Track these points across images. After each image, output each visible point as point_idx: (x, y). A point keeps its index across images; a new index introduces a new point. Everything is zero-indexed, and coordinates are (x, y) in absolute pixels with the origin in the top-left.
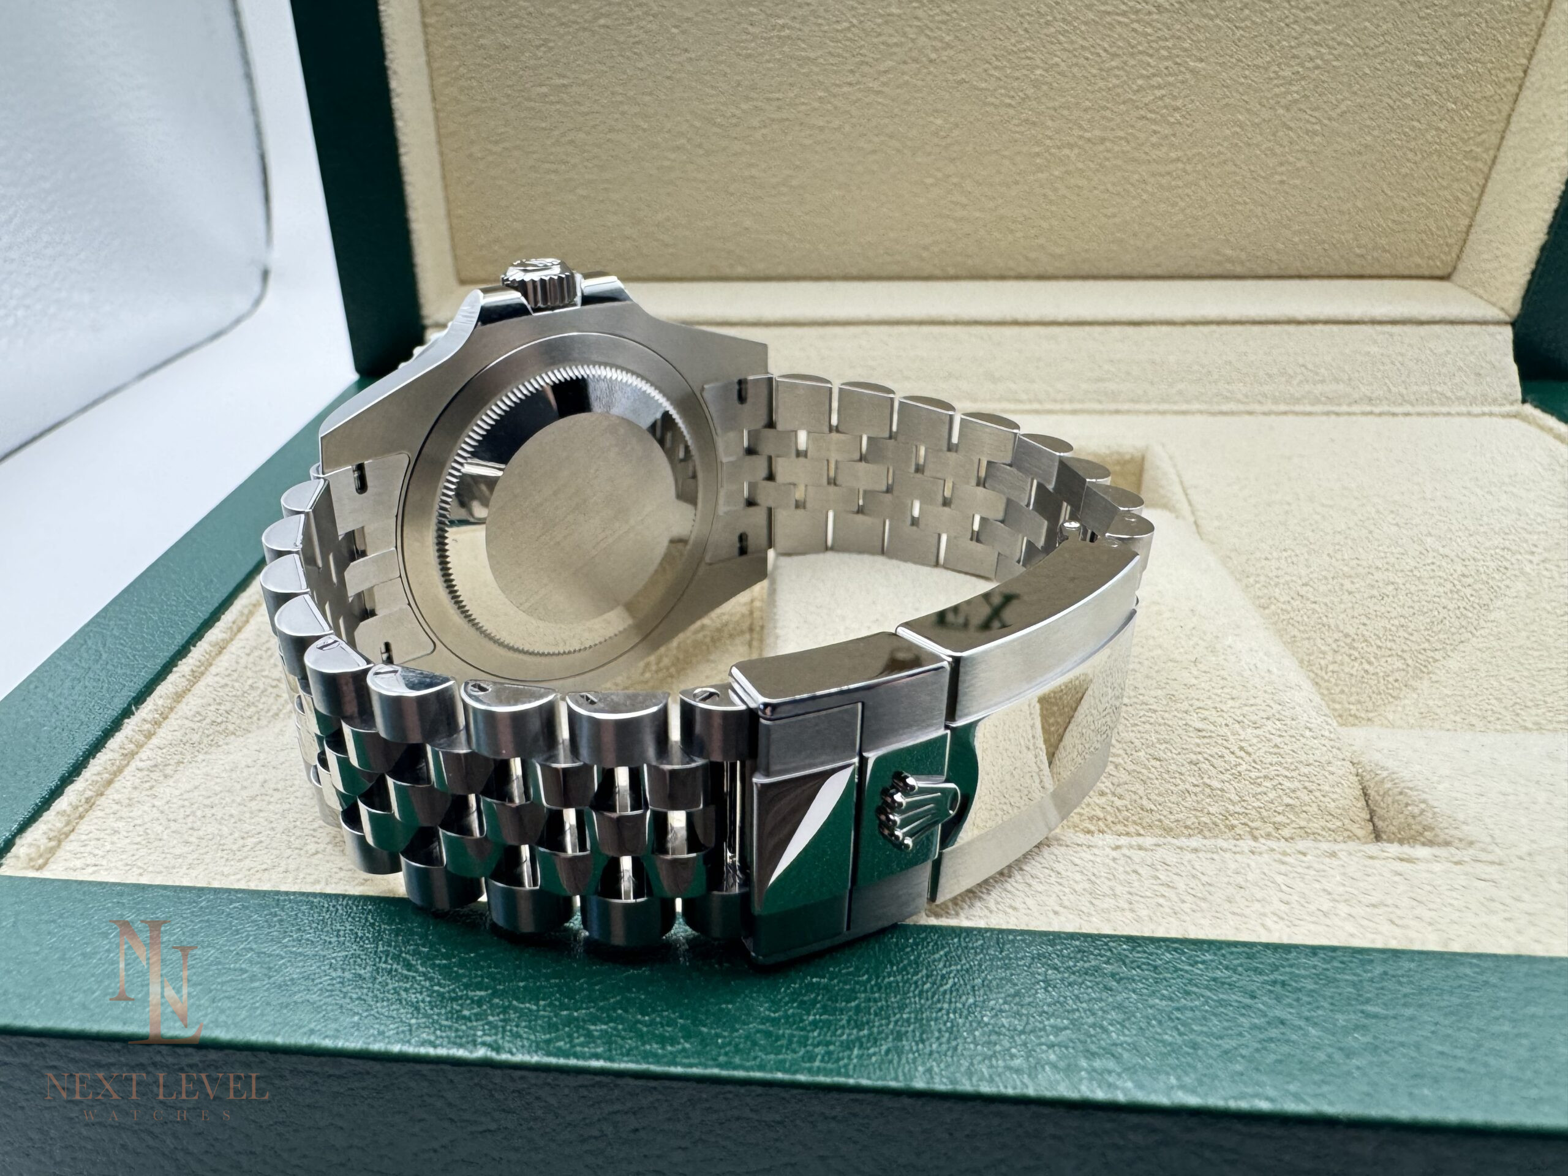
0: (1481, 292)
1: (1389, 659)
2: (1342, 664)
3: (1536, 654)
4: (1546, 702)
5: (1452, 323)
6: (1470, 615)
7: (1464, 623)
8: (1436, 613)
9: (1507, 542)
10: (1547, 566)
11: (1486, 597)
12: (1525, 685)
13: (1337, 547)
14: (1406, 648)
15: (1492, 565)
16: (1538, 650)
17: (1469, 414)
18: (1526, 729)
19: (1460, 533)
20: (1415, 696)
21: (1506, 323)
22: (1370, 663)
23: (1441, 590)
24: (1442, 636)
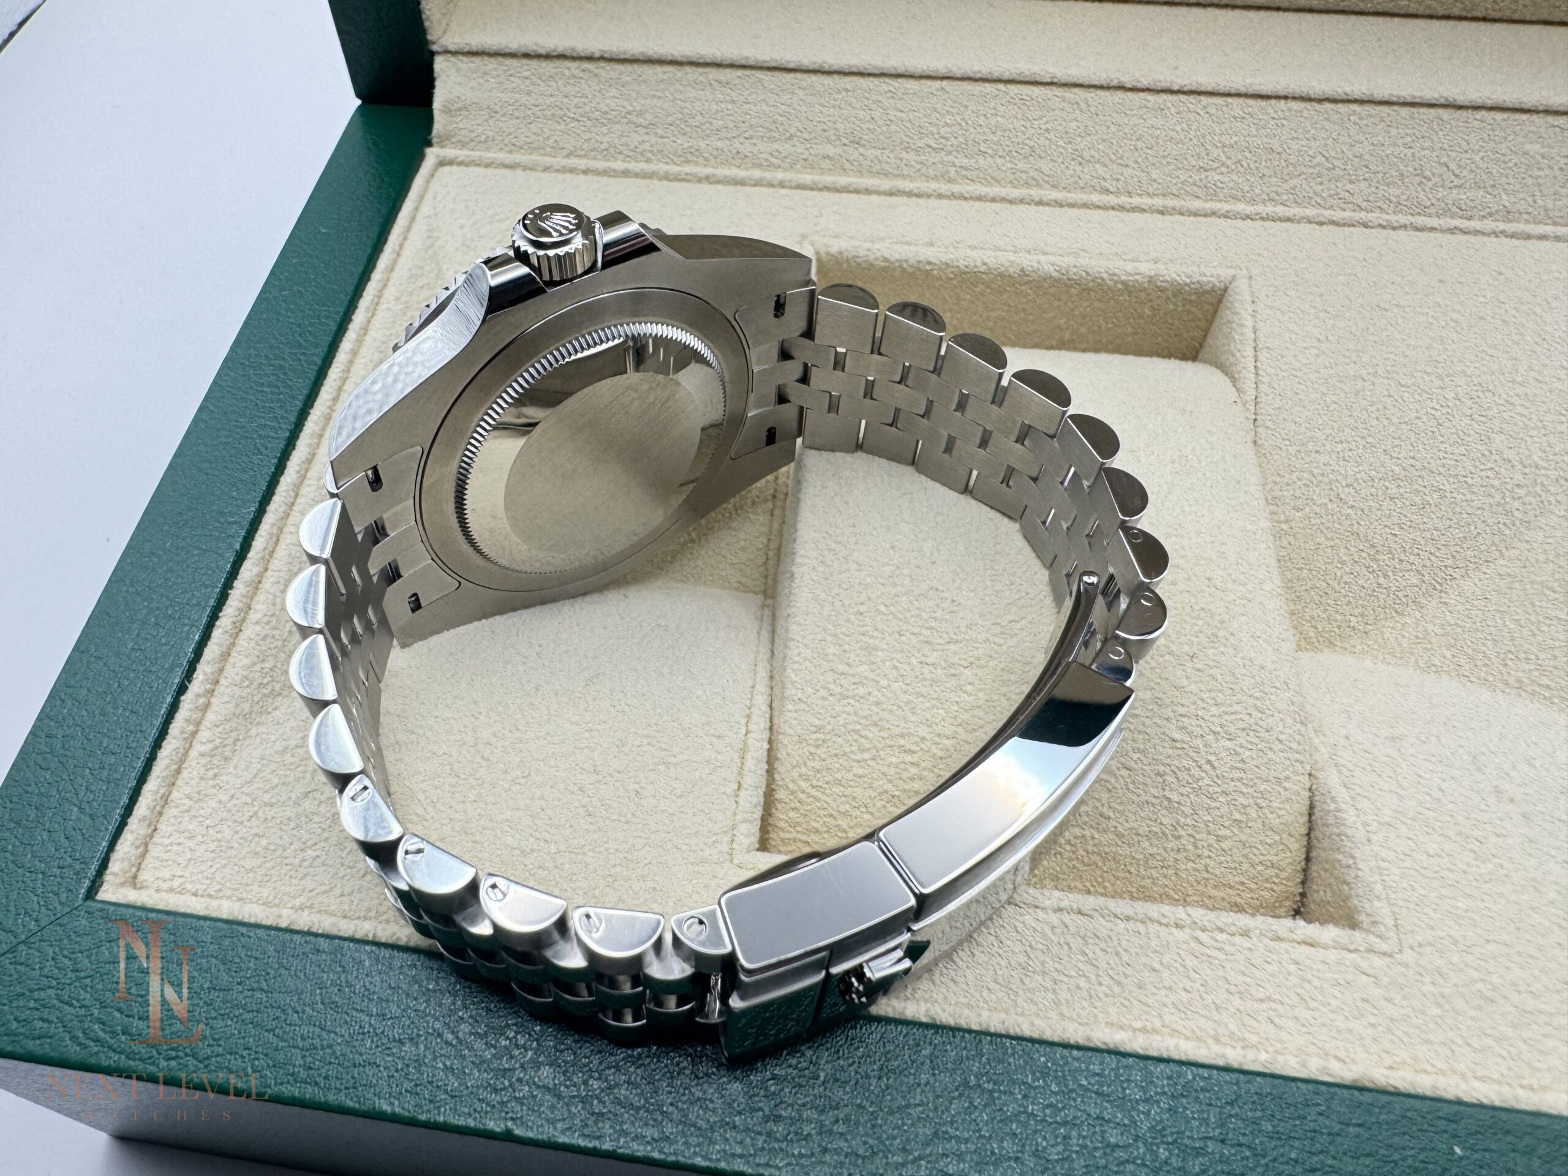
1: (1407, 574)
2: (1358, 576)
4: (1538, 659)
6: (1507, 532)
7: (1496, 539)
8: (1473, 528)
11: (1531, 513)
12: (1525, 631)
13: (1397, 442)
14: (1428, 563)
15: (1553, 474)
16: (1555, 592)
18: (1507, 684)
19: (1534, 433)
20: (1419, 616)
22: (1386, 576)
23: (1488, 501)
24: (1469, 553)
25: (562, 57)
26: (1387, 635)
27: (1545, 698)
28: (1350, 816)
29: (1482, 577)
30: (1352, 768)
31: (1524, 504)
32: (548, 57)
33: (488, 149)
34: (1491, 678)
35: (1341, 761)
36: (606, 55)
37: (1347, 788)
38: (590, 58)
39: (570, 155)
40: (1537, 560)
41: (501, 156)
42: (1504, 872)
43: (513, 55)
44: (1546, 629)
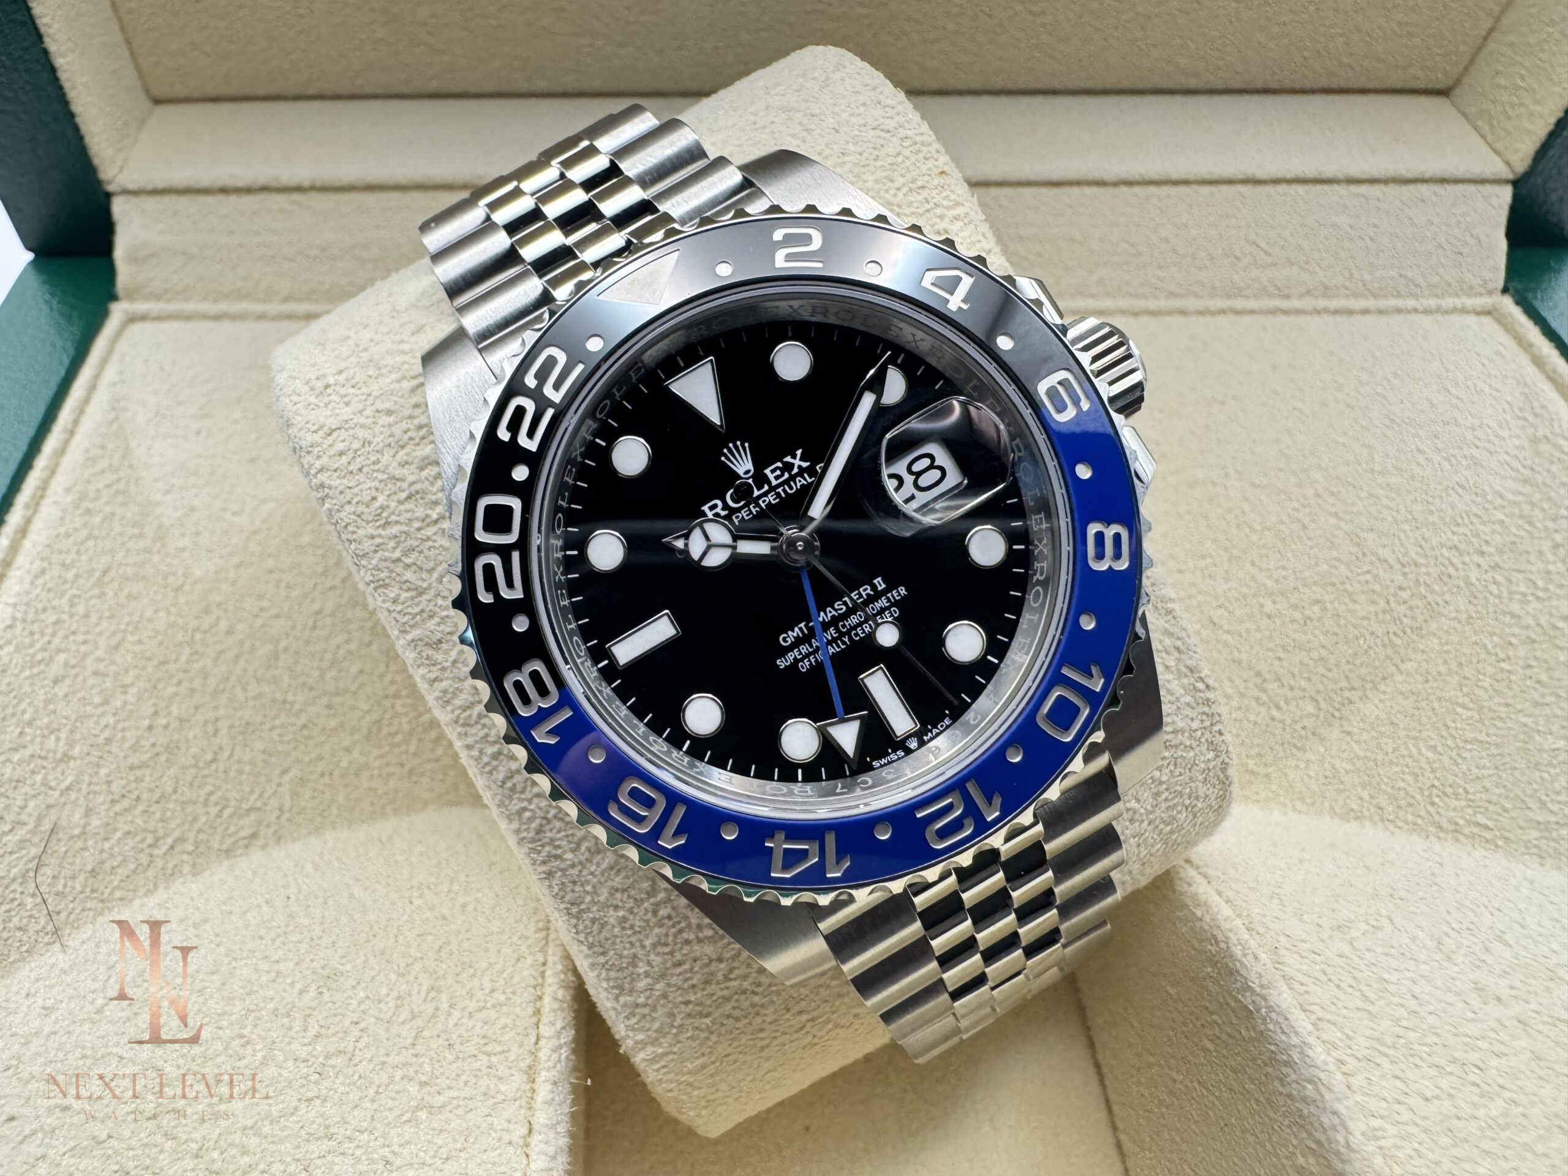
0: (1486, 129)
1: (1301, 702)
2: (1248, 710)
3: (1467, 714)
4: (1467, 792)
5: (1443, 181)
6: (1399, 642)
7: (1389, 652)
8: (1361, 641)
9: (1455, 538)
10: (1498, 578)
11: (1420, 619)
12: (1446, 760)
13: (1263, 551)
14: (1321, 688)
15: (1434, 571)
16: (1468, 709)
17: (1439, 310)
18: (1440, 828)
19: (1407, 527)
20: (1322, 750)
21: (1507, 181)
22: (1278, 707)
23: (1372, 609)
24: (1363, 671)
25: (265, 189)
26: (1291, 777)
27: (1487, 841)
28: (1319, 1053)
29: (1382, 697)
30: (1304, 979)
31: (1411, 608)
32: (248, 190)
33: (187, 299)
34: (1419, 821)
35: (1291, 972)
36: (318, 184)
37: (1304, 1011)
38: (299, 189)
39: (286, 299)
40: (1439, 673)
41: (205, 307)
42: (1520, 1109)
43: (206, 191)
44: (1467, 755)
